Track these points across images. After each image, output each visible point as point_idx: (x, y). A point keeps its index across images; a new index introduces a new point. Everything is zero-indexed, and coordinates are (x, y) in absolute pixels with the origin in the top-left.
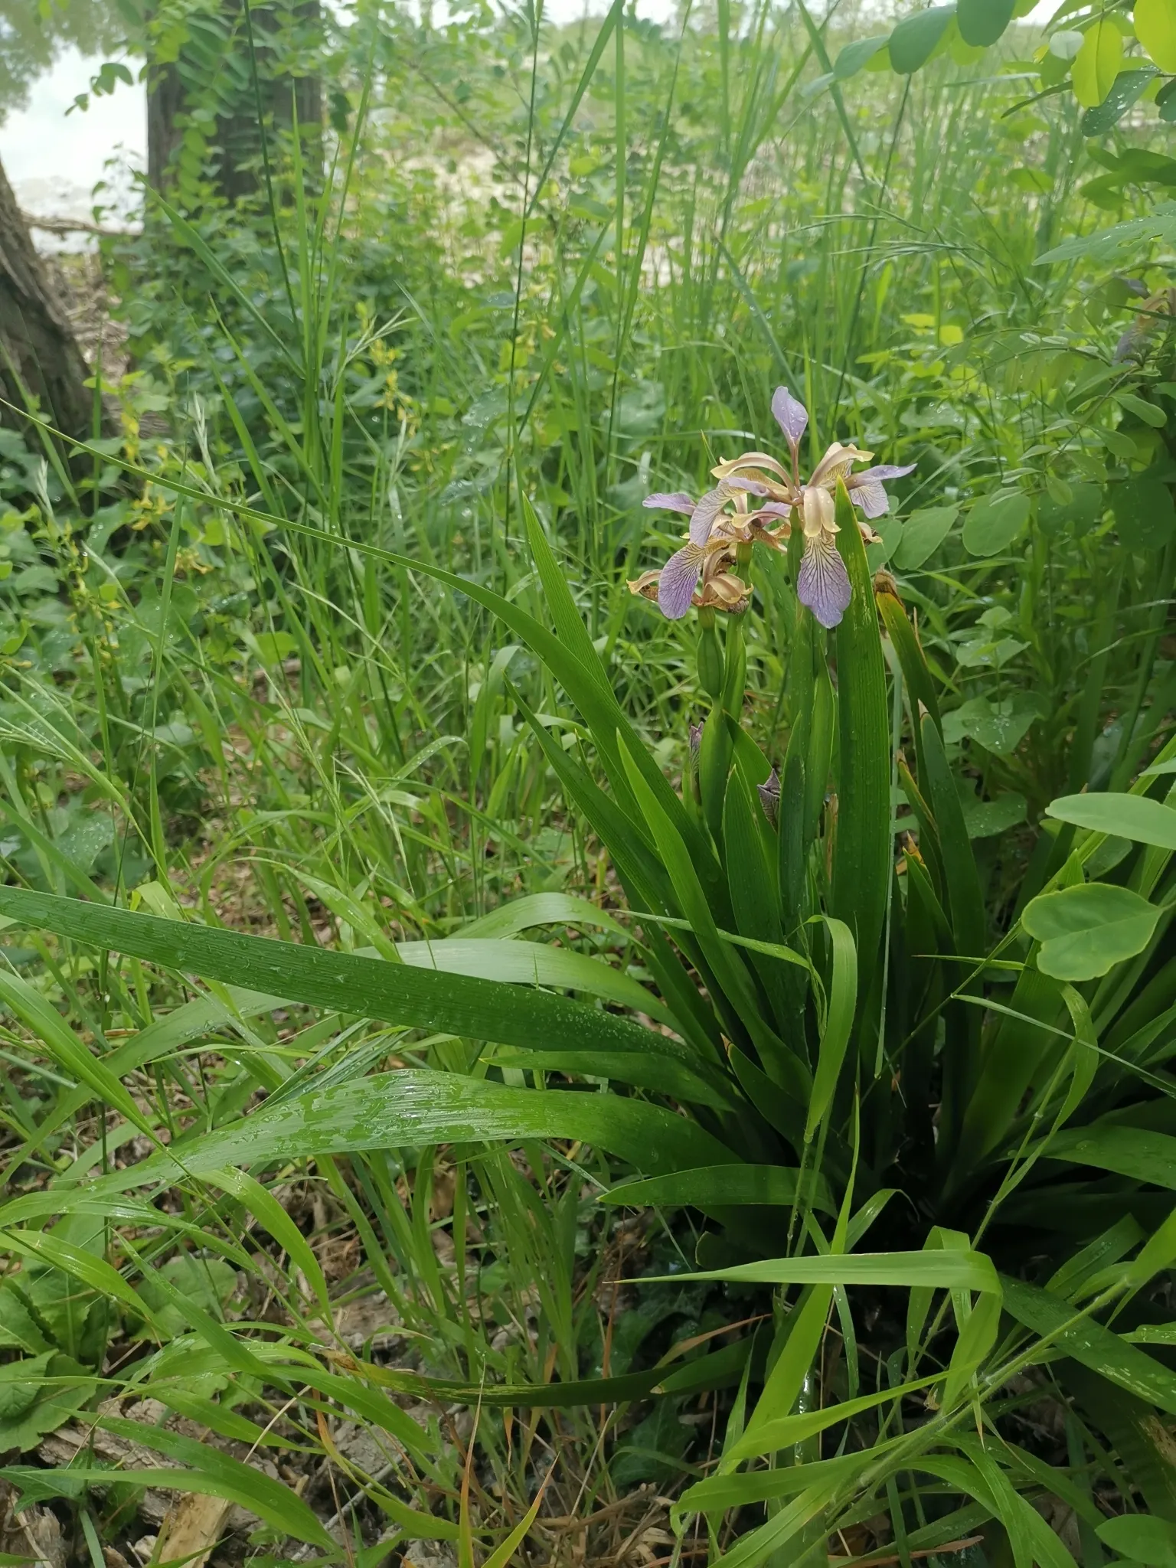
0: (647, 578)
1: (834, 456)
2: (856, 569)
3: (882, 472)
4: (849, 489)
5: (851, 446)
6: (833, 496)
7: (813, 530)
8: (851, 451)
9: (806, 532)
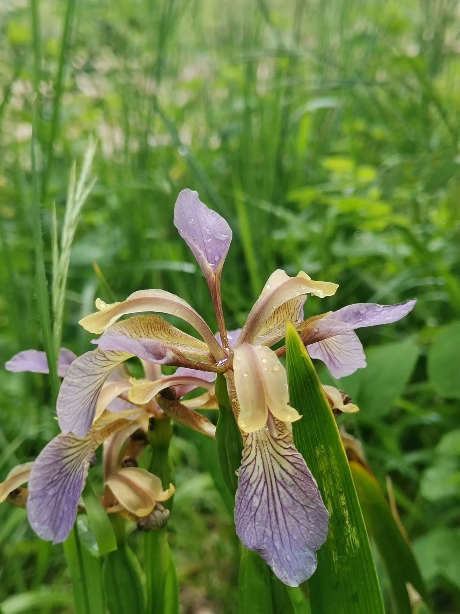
0: (16, 477)
1: (277, 292)
2: (330, 471)
3: (358, 315)
4: (306, 344)
5: (302, 275)
6: (281, 356)
7: (253, 418)
8: (303, 281)
9: (242, 424)
